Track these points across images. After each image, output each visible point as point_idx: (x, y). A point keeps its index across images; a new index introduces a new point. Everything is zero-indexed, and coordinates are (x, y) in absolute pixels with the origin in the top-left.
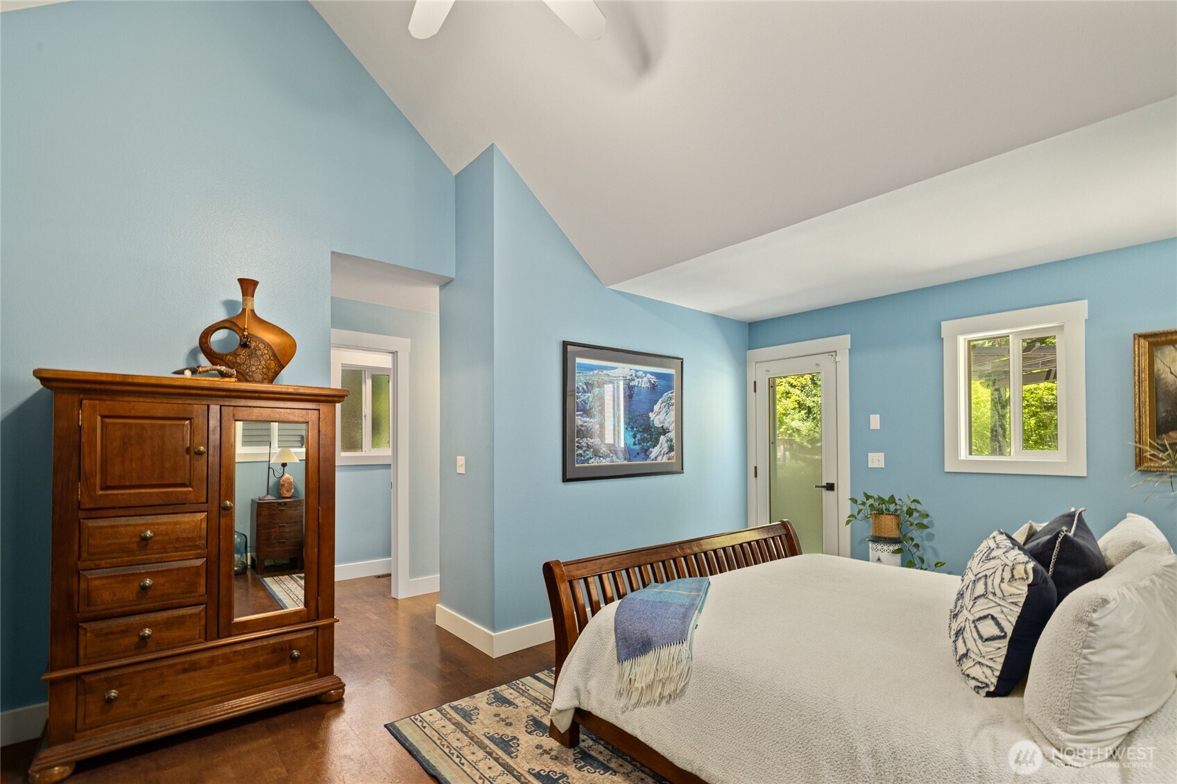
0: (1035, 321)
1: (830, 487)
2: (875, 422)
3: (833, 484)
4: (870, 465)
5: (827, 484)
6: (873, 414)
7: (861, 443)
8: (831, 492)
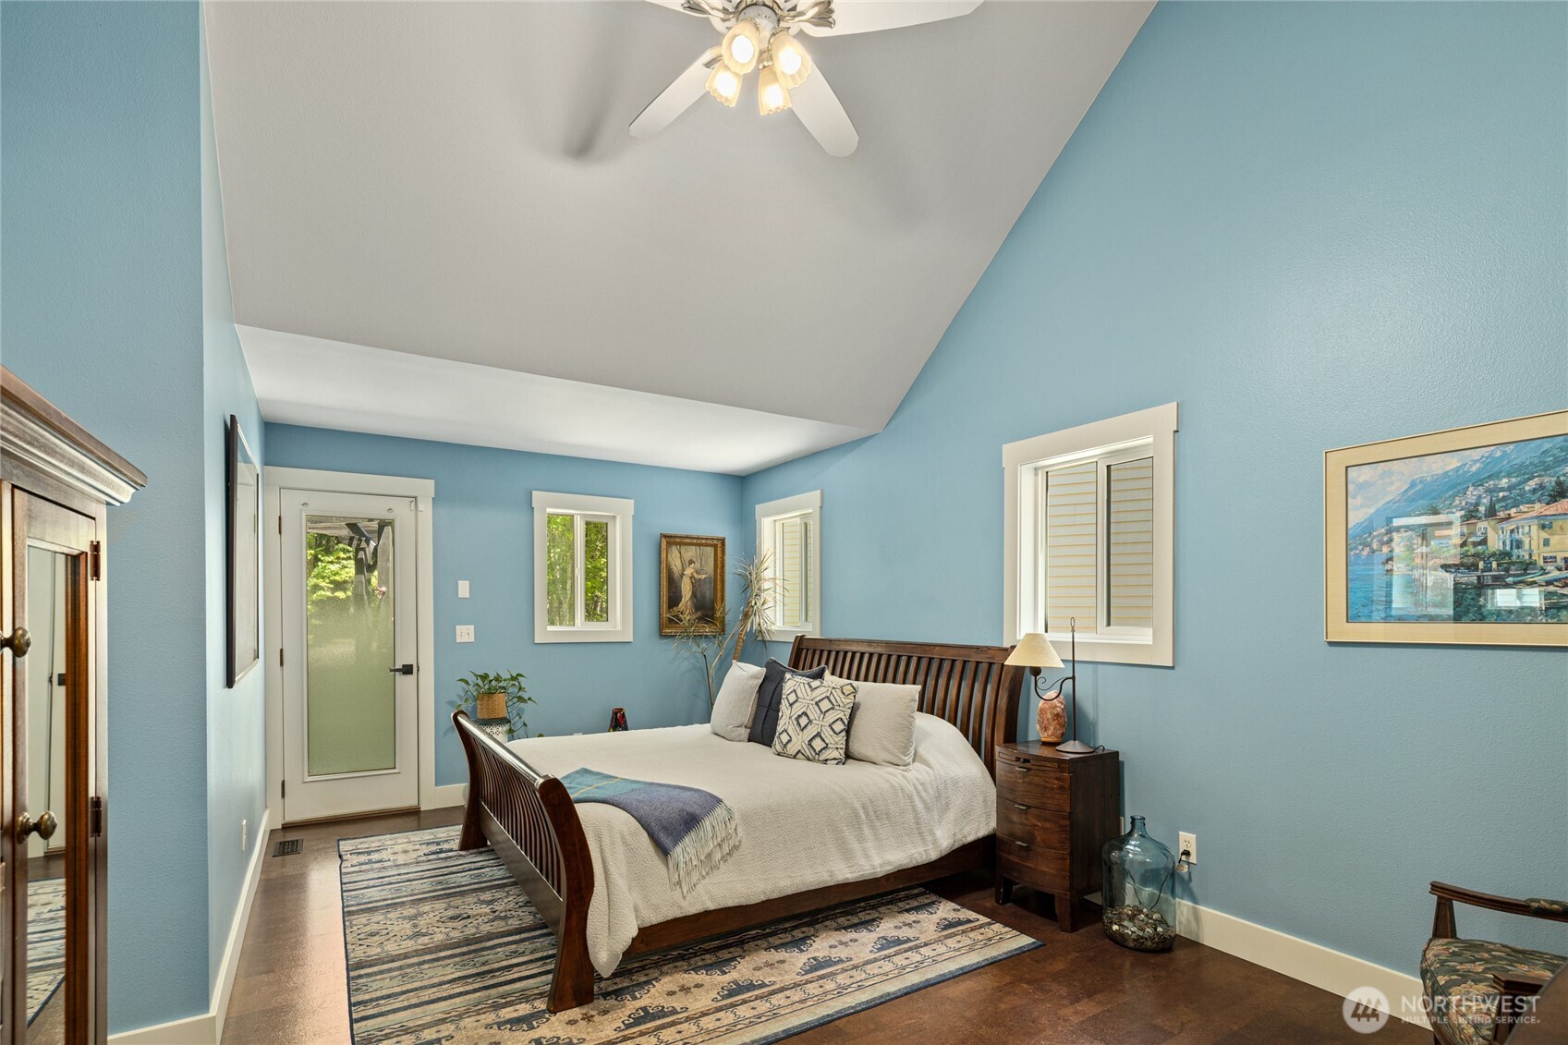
0: (599, 508)
1: (407, 670)
2: (464, 589)
3: (412, 666)
4: (459, 640)
5: (404, 666)
6: (462, 580)
7: (447, 614)
8: (409, 676)
